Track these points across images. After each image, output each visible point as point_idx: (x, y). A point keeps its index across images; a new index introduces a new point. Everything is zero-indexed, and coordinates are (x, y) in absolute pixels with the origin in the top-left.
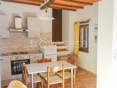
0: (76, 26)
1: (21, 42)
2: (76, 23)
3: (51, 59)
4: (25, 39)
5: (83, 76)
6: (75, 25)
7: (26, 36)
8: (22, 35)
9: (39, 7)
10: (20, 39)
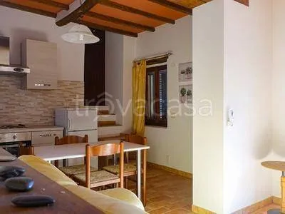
0: (138, 70)
1: (6, 100)
2: (139, 64)
3: (86, 136)
4: (17, 95)
5: (157, 179)
6: (135, 67)
7: (19, 87)
8: (8, 83)
9: (53, 20)
10: (3, 93)
